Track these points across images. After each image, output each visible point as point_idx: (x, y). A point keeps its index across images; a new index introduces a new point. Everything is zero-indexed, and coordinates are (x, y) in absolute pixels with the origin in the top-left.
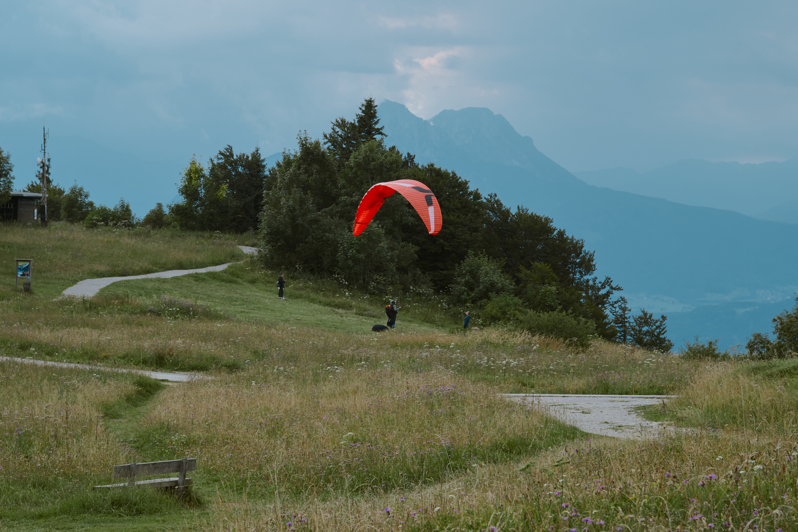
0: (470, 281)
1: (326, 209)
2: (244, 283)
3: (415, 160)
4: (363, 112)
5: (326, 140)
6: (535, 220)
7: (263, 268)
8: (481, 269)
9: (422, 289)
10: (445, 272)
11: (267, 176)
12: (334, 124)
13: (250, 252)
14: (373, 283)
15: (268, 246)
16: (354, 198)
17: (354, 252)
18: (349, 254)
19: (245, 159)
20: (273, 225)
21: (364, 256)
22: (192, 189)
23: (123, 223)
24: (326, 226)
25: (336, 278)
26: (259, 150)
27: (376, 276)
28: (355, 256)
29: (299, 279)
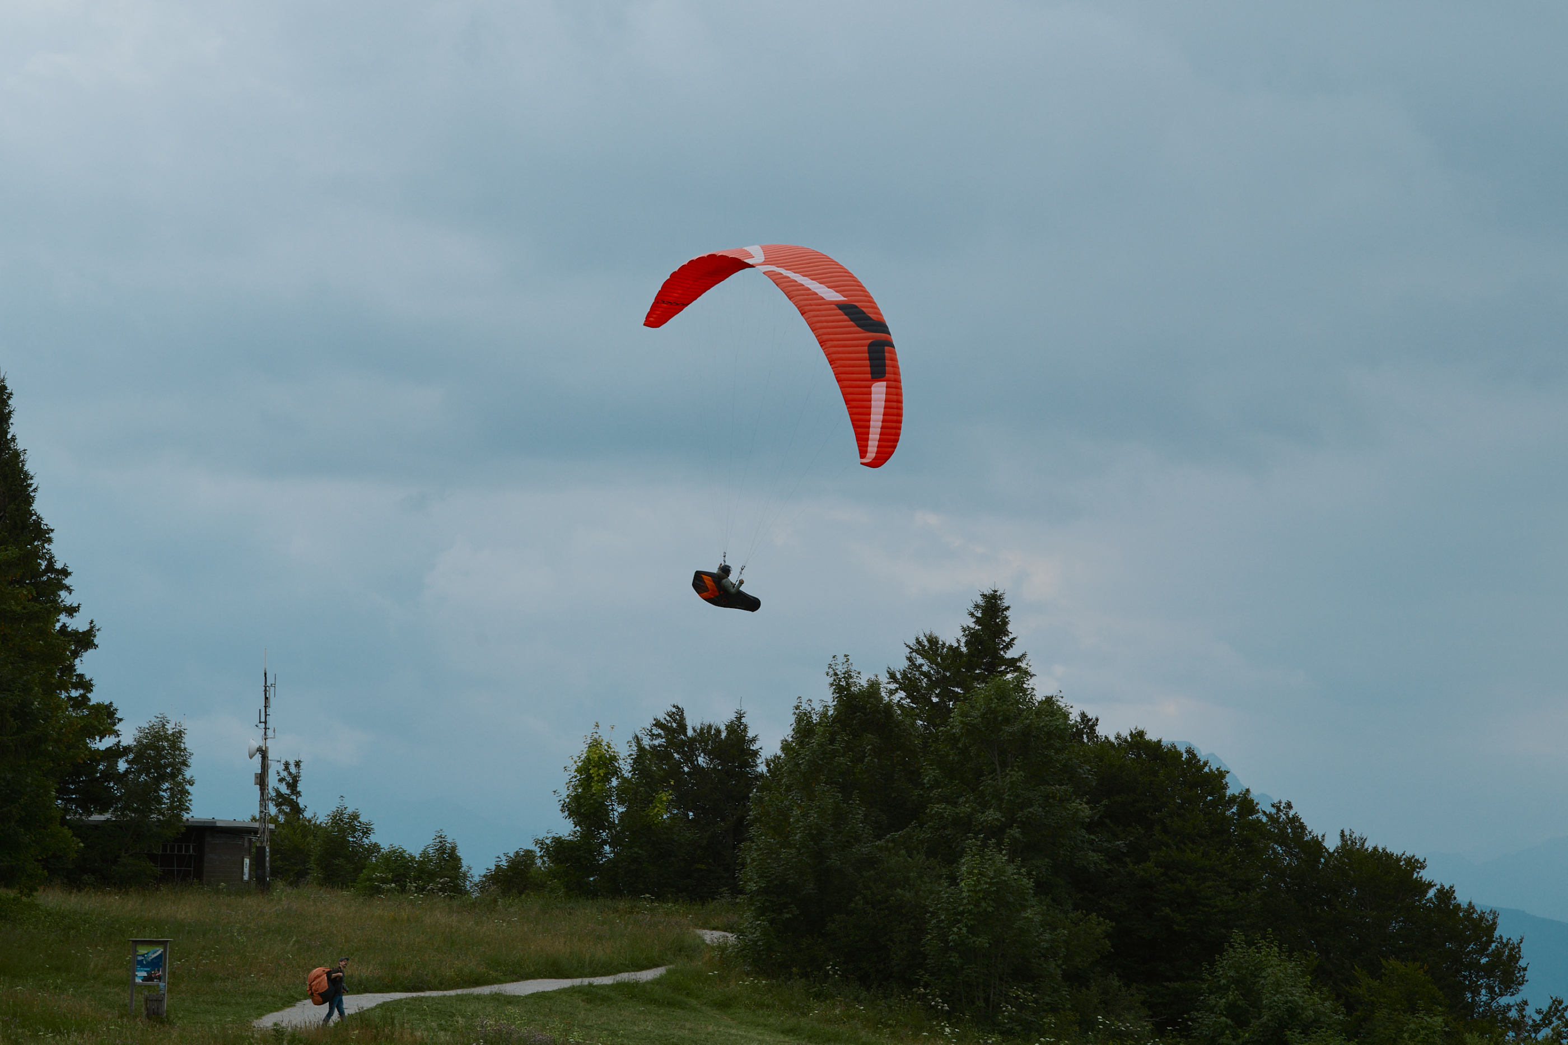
0: (1239, 1003)
1: (897, 835)
2: (704, 1008)
3: (1097, 728)
4: (978, 621)
5: (893, 686)
6: (1383, 860)
7: (748, 974)
8: (1264, 974)
9: (1124, 1024)
10: (1177, 985)
11: (762, 775)
12: (911, 648)
13: (718, 941)
14: (1010, 1007)
15: (759, 922)
16: (963, 807)
17: (964, 933)
18: (950, 938)
19: (712, 737)
20: (773, 871)
21: (987, 941)
22: (592, 802)
23: (440, 886)
24: (897, 874)
25: (920, 994)
26: (744, 715)
27: (1015, 991)
28: (967, 943)
29: (834, 997)
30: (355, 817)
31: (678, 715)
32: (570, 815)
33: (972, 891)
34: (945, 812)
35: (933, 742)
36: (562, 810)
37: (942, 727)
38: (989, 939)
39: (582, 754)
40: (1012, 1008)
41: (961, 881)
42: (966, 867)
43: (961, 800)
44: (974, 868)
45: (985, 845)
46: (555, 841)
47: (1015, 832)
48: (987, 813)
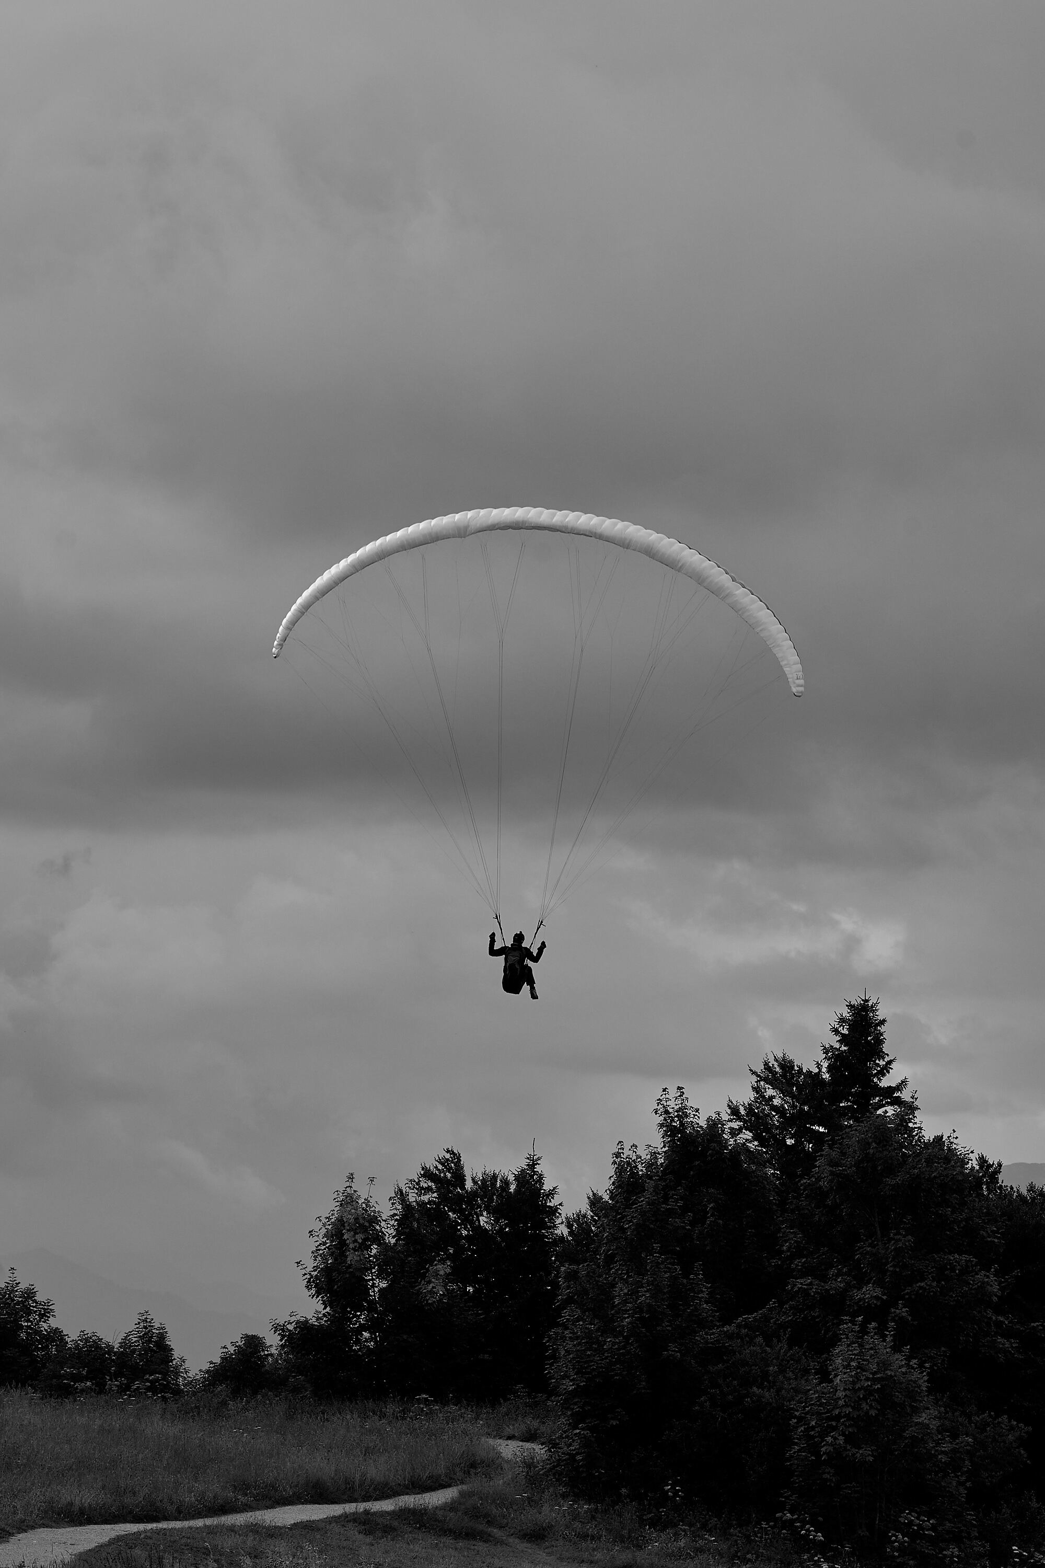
1: (751, 1317)
2: (511, 1540)
3: (1001, 1177)
4: (844, 1040)
5: (736, 1125)
7: (564, 1496)
11: (562, 1238)
12: (758, 1076)
13: (522, 1455)
14: (900, 1536)
15: (578, 1431)
16: (833, 1282)
17: (840, 1444)
18: (823, 1449)
19: (498, 1191)
20: (593, 1365)
21: (870, 1453)
22: (348, 1276)
23: (148, 1384)
24: (753, 1367)
25: (786, 1520)
26: (539, 1162)
27: (907, 1516)
28: (844, 1455)
29: (676, 1525)
30: (29, 1294)
31: (453, 1163)
32: (318, 1293)
33: (849, 1389)
34: (811, 1289)
35: (794, 1197)
36: (307, 1287)
37: (805, 1179)
38: (872, 1451)
39: (332, 1215)
40: (903, 1538)
41: (835, 1377)
42: (842, 1359)
43: (833, 1271)
44: (852, 1360)
45: (864, 1331)
46: (299, 1327)
47: (903, 1311)
48: (864, 1290)
